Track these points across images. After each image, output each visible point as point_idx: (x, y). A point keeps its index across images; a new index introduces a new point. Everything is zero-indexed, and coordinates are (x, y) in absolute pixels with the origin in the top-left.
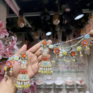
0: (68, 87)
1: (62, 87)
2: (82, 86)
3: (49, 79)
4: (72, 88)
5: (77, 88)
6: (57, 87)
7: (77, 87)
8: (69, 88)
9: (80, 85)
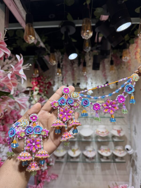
0: (99, 140)
1: (90, 140)
2: (120, 138)
4: (106, 140)
5: (113, 141)
6: (83, 140)
7: (112, 139)
8: (101, 142)
9: (118, 137)
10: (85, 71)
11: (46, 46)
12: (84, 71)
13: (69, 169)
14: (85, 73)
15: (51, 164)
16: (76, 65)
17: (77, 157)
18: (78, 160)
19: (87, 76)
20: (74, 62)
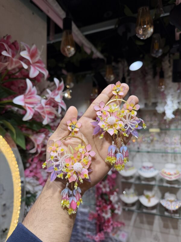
10: (163, 85)
11: (105, 56)
12: (161, 84)
13: (142, 222)
14: (162, 88)
15: (116, 211)
16: (149, 77)
17: (153, 208)
18: (154, 211)
19: (166, 92)
20: (147, 73)
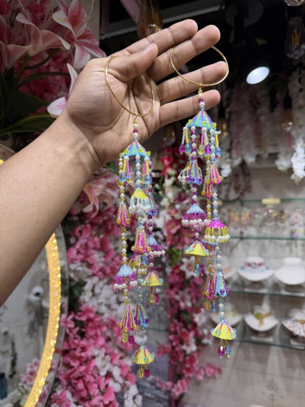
1: (302, 294)
3: (255, 264)
6: (284, 292)
10: (289, 121)
12: (286, 120)
13: (247, 359)
14: (289, 126)
15: (205, 341)
16: (264, 109)
17: (268, 333)
18: (270, 340)
20: (259, 104)
